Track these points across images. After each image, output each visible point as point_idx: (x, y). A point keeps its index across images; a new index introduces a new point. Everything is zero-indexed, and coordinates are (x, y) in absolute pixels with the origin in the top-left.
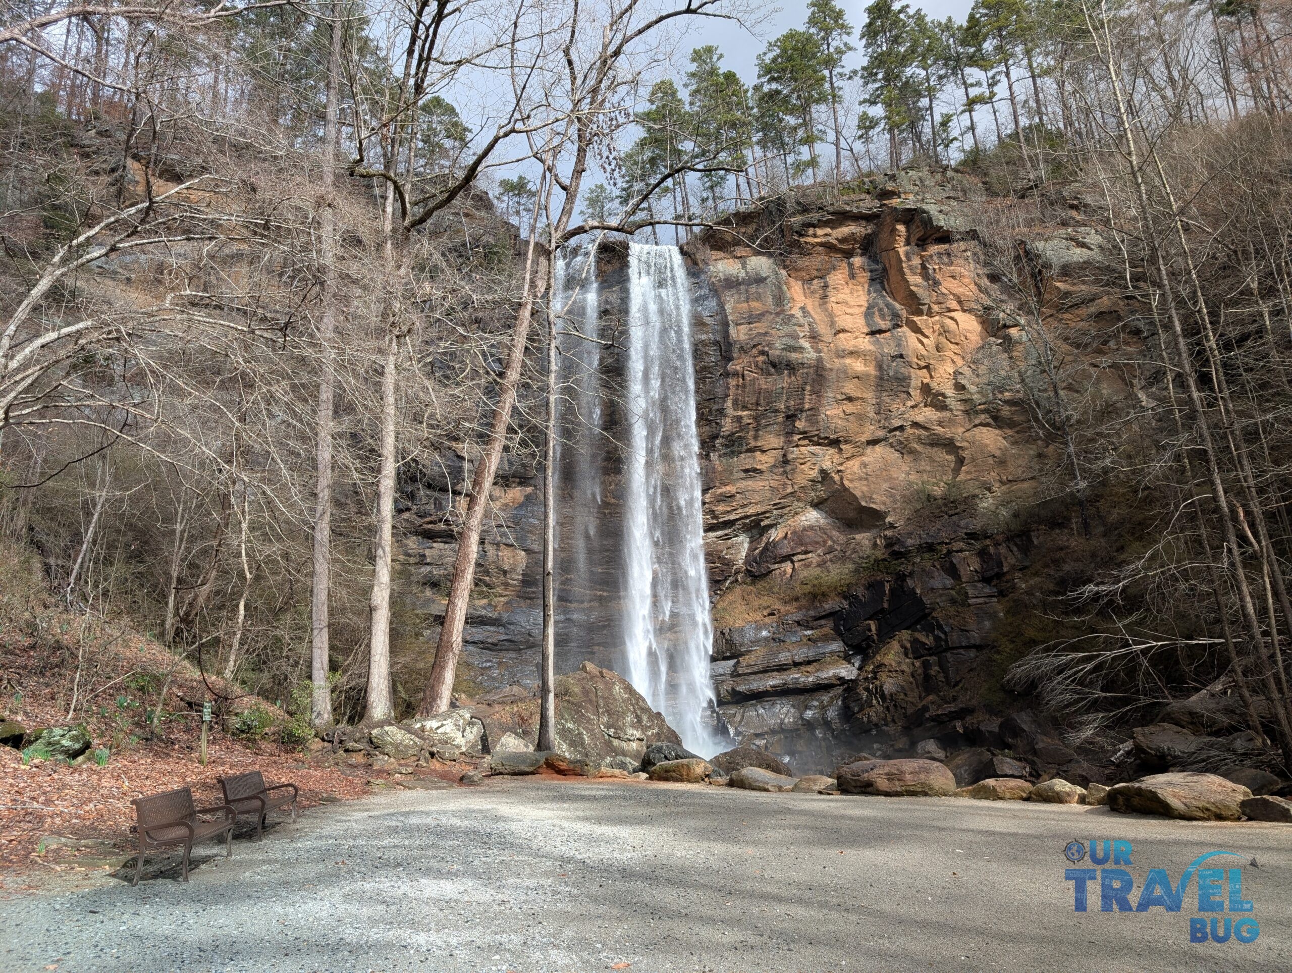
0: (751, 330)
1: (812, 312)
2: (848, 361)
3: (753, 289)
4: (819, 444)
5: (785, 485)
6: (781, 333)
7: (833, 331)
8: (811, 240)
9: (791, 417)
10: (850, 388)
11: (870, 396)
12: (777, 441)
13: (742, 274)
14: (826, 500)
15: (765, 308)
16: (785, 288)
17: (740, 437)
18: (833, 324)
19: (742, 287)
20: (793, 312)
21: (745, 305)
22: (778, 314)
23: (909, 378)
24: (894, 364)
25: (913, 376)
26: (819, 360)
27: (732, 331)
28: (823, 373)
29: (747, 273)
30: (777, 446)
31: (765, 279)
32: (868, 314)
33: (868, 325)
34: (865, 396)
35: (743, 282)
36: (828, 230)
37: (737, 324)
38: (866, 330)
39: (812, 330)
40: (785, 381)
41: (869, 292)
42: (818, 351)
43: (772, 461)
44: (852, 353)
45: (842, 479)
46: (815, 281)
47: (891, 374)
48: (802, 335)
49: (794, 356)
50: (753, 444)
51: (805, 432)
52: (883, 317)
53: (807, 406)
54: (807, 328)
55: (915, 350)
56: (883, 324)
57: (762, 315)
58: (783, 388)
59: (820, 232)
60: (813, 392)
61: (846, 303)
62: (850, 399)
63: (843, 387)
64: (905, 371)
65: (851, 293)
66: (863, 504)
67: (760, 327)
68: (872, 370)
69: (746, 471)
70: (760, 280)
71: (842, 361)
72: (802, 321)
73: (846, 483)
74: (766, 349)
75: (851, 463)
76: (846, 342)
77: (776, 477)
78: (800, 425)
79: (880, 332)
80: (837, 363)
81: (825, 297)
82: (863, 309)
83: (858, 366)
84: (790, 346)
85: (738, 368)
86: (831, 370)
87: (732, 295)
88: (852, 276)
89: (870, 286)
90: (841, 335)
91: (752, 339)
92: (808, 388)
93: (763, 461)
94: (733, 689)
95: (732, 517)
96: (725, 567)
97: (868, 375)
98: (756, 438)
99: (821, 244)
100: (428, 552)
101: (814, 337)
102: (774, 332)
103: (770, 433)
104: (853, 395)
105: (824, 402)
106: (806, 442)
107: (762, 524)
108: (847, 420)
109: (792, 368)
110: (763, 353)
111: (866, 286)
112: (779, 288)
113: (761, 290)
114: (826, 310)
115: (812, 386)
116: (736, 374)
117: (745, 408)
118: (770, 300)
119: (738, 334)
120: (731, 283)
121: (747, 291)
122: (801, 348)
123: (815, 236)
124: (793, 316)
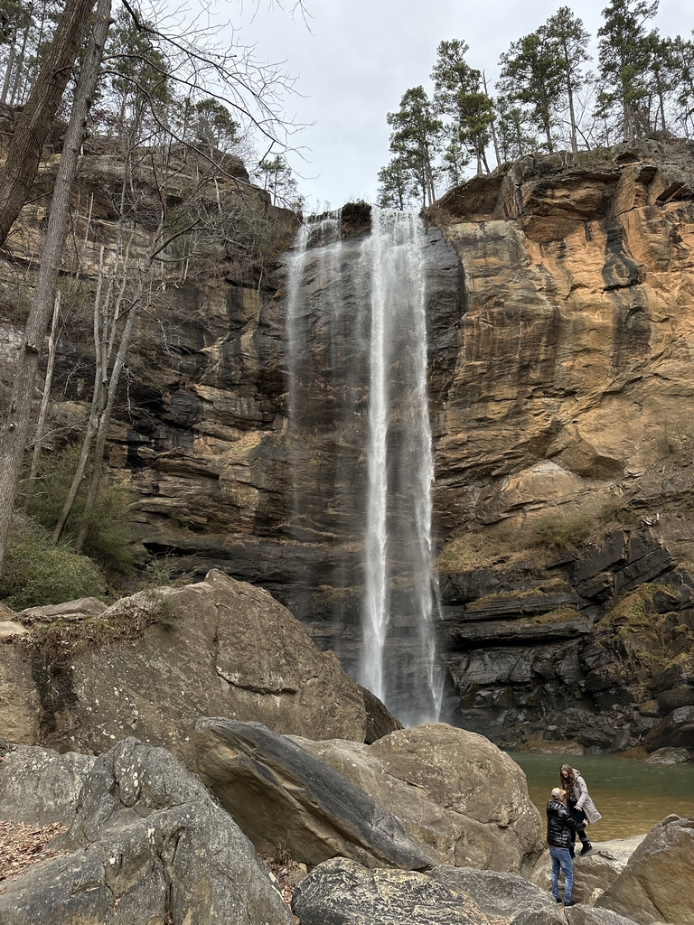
0: (487, 282)
1: (549, 269)
2: (585, 314)
3: (490, 246)
4: (554, 396)
5: (517, 435)
6: (517, 286)
7: (570, 285)
8: (548, 200)
9: (525, 368)
10: (587, 340)
11: (608, 347)
12: (510, 391)
13: (480, 233)
14: (560, 451)
15: (503, 263)
16: (522, 246)
17: (474, 387)
18: (570, 280)
19: (480, 244)
20: (529, 268)
21: (483, 260)
22: (514, 269)
23: (649, 330)
24: (633, 317)
25: (653, 329)
26: (556, 311)
27: (468, 283)
28: (560, 324)
29: (485, 233)
30: (510, 396)
31: (503, 237)
32: (606, 271)
33: (606, 281)
34: (603, 348)
35: (481, 239)
36: (565, 192)
37: (474, 277)
38: (603, 285)
39: (549, 283)
40: (521, 332)
41: (607, 252)
42: (555, 303)
43: (505, 410)
44: (589, 306)
45: (577, 430)
46: (552, 244)
47: (630, 326)
48: (538, 288)
49: (531, 307)
50: (485, 393)
51: (540, 384)
52: (621, 274)
53: (542, 357)
54: (544, 282)
55: (655, 304)
56: (622, 281)
57: (499, 269)
58: (518, 338)
59: (558, 193)
60: (548, 344)
61: (583, 261)
62: (587, 351)
63: (579, 339)
64: (644, 324)
65: (588, 253)
66: (600, 454)
67: (497, 280)
68: (609, 322)
69: (480, 420)
70: (497, 238)
71: (579, 313)
72: (539, 275)
73: (582, 434)
74: (502, 300)
75: (588, 414)
76: (583, 295)
77: (509, 427)
78: (535, 375)
79: (618, 287)
80: (574, 316)
81: (562, 257)
82: (601, 266)
83: (597, 319)
84: (527, 298)
85: (473, 318)
86: (568, 321)
87: (469, 251)
88: (589, 238)
89: (607, 247)
90: (578, 290)
91: (488, 291)
92: (544, 339)
93: (495, 410)
94: (459, 636)
95: (463, 465)
96: (454, 515)
97: (608, 327)
98: (489, 387)
99: (560, 206)
100: (161, 485)
101: (551, 291)
102: (510, 284)
103: (504, 383)
104: (590, 346)
105: (560, 353)
106: (541, 393)
107: (494, 473)
108: (584, 371)
109: (527, 318)
110: (498, 304)
111: (604, 247)
112: (517, 245)
113: (498, 247)
114: (563, 268)
115: (548, 337)
116: (470, 324)
117: (478, 358)
118: (507, 256)
119: (474, 285)
120: (469, 241)
121: (484, 247)
122: (538, 299)
123: (553, 197)
124: (530, 271)
